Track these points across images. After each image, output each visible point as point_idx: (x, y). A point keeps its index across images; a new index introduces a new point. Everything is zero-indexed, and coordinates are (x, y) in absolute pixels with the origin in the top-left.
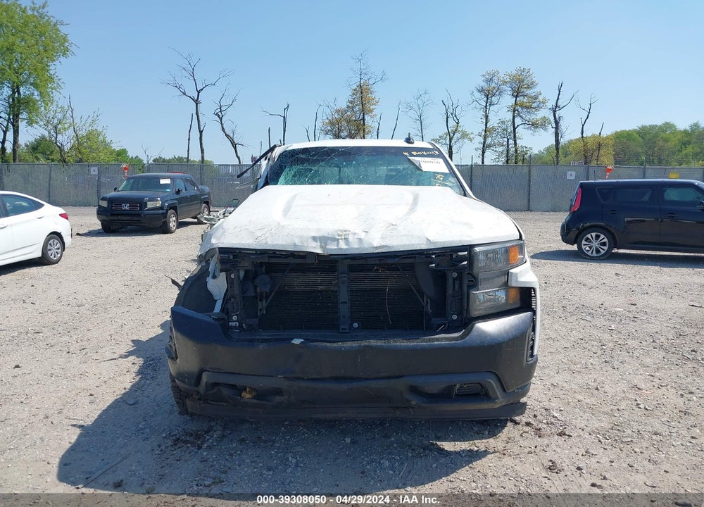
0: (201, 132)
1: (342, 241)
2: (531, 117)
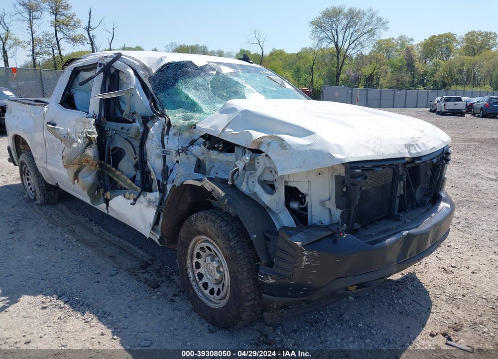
1: (416, 146)
2: (72, 33)
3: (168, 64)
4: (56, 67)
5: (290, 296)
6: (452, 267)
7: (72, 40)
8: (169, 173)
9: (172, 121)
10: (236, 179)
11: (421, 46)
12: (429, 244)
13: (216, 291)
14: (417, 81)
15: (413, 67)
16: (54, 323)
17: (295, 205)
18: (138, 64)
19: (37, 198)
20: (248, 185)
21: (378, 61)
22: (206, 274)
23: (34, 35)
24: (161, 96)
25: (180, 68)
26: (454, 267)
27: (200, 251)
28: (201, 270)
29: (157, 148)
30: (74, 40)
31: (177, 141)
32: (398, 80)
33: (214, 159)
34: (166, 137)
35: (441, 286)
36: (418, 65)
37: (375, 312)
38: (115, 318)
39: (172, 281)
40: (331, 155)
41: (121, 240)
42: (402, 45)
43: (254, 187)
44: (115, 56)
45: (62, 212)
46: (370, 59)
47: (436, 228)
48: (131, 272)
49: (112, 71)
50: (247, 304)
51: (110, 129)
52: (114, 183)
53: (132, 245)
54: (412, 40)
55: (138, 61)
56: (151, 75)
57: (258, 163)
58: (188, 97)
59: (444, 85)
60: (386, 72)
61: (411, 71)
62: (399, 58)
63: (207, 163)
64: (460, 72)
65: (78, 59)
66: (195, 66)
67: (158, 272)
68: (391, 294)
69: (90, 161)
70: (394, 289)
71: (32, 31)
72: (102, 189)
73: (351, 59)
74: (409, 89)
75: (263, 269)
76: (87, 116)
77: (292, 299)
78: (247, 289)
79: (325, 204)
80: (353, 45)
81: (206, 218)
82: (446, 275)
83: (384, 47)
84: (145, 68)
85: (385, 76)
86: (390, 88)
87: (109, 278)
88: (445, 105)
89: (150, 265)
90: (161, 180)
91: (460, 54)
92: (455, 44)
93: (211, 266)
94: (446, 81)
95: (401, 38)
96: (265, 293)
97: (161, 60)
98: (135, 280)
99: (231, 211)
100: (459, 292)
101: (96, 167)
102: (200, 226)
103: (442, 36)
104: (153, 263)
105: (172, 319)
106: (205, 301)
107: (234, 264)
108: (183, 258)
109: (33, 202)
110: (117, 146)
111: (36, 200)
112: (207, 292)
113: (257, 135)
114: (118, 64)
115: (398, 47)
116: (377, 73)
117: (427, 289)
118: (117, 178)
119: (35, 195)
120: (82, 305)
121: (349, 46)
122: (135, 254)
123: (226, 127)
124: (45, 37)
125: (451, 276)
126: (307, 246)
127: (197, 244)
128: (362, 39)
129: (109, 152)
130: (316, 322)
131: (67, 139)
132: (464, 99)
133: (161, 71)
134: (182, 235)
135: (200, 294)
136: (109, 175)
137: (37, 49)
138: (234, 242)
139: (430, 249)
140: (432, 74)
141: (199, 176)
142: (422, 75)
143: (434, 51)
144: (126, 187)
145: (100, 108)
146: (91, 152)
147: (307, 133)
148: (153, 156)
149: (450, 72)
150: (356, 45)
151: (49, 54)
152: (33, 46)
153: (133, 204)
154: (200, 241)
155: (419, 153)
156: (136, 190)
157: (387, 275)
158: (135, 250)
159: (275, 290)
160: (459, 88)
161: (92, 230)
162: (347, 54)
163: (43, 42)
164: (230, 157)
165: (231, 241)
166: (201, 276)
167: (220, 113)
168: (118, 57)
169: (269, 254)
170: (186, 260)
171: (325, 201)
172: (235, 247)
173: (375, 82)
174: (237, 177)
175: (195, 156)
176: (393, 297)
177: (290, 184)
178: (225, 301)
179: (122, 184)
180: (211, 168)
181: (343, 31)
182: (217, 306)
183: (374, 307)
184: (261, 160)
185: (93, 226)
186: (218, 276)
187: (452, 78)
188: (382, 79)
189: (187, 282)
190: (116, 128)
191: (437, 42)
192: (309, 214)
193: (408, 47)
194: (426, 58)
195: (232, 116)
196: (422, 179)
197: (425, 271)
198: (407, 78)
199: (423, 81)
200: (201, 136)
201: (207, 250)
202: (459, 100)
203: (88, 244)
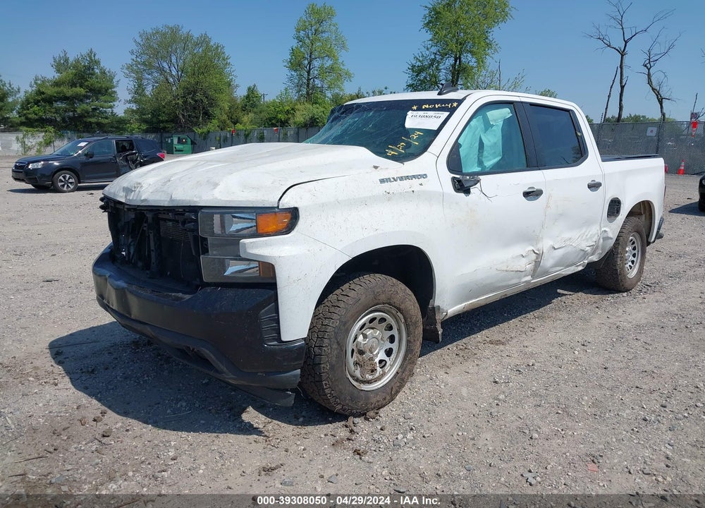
0: (622, 87)
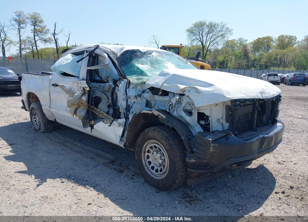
1: (265, 93)
2: (44, 37)
3: (127, 51)
4: (34, 57)
5: (202, 169)
6: (283, 161)
7: (44, 41)
8: (130, 109)
9: (131, 81)
10: (171, 109)
11: (252, 44)
12: (273, 144)
13: (159, 170)
14: (251, 64)
15: (247, 56)
16: (71, 189)
17: (203, 122)
18: (109, 51)
19: (41, 128)
20: (177, 112)
21: (227, 53)
22: (153, 161)
23: (21, 38)
24: (123, 68)
25: (133, 53)
26: (284, 161)
27: (149, 149)
28: (150, 160)
29: (123, 95)
30: (45, 41)
31: (134, 91)
32: (239, 64)
33: (156, 100)
34: (128, 89)
35: (278, 170)
36: (251, 55)
37: (244, 183)
38: (103, 187)
39: (129, 169)
40: (224, 96)
41: (95, 149)
42: (241, 44)
43: (181, 113)
44: (95, 47)
45: (56, 136)
46: (222, 51)
47: (276, 135)
48: (106, 165)
49: (94, 55)
50: (179, 174)
51: (92, 86)
52: (95, 116)
53: (102, 152)
54: (246, 40)
55: (109, 49)
56: (117, 57)
57: (183, 100)
58: (138, 68)
59: (267, 67)
60: (231, 59)
61: (246, 59)
62: (239, 51)
63: (152, 102)
64: (276, 59)
65: (70, 49)
66: (141, 52)
67: (120, 165)
68: (251, 174)
69: (84, 103)
70: (253, 172)
71: (20, 36)
72: (88, 120)
73: (211, 52)
74: (246, 69)
75: (188, 154)
76: (79, 79)
77: (203, 171)
78: (179, 166)
79: (219, 121)
80: (212, 44)
81: (155, 130)
82: (280, 166)
83: (230, 45)
84: (114, 53)
85: (231, 61)
86: (234, 69)
87: (94, 168)
88: (268, 78)
89: (115, 161)
90: (125, 112)
91: (275, 48)
92: (272, 43)
93: (156, 156)
94: (268, 64)
95: (240, 39)
96: (189, 168)
97: (122, 49)
98: (109, 169)
99: (170, 125)
100: (288, 173)
101: (87, 107)
102: (151, 134)
103: (264, 38)
104: (116, 160)
105: (134, 186)
106: (153, 176)
107: (172, 153)
108: (140, 153)
109: (38, 131)
110: (97, 96)
111: (40, 130)
112: (154, 171)
113: (182, 87)
114: (97, 51)
115: (238, 45)
116: (226, 60)
117: (271, 172)
118: (98, 113)
119: (40, 127)
120: (83, 181)
121: (209, 44)
122: (105, 157)
123: (164, 83)
124: (27, 39)
125: (283, 166)
126: (213, 142)
127: (148, 146)
128: (217, 40)
129: (92, 99)
130: (213, 188)
131: (70, 92)
132: (279, 75)
133: (123, 54)
134: (139, 141)
135: (149, 173)
136: (93, 111)
137: (23, 46)
138: (171, 142)
139: (273, 146)
140: (259, 61)
141: (148, 109)
142: (253, 61)
143: (260, 47)
144: (103, 117)
145: (87, 75)
146: (84, 98)
147: (210, 85)
148: (121, 100)
149: (270, 59)
150: (214, 44)
151: (30, 49)
152: (20, 45)
153: (110, 126)
154: (149, 144)
155: (266, 96)
156: (110, 118)
157: (253, 158)
158: (104, 155)
159: (195, 166)
160: (275, 68)
161: (76, 145)
162: (209, 49)
163: (26, 42)
164: (166, 98)
165: (170, 141)
166: (150, 163)
167: (159, 76)
168: (97, 47)
169: (191, 147)
170: (141, 154)
171: (220, 119)
172: (172, 144)
173: (225, 65)
174: (172, 108)
175: (145, 98)
176: (252, 176)
177: (200, 111)
178: (166, 174)
179: (101, 116)
180: (155, 104)
181: (206, 36)
182: (160, 178)
183: (243, 180)
184: (184, 99)
185: (76, 143)
186: (161, 161)
187: (271, 63)
188: (229, 63)
189: (142, 166)
190: (96, 86)
191: (261, 41)
192: (211, 127)
193: (244, 45)
194: (255, 51)
195: (167, 77)
196: (267, 110)
197: (268, 163)
198: (244, 63)
199: (254, 65)
200: (148, 88)
201: (154, 148)
202: (276, 75)
203: (77, 152)
